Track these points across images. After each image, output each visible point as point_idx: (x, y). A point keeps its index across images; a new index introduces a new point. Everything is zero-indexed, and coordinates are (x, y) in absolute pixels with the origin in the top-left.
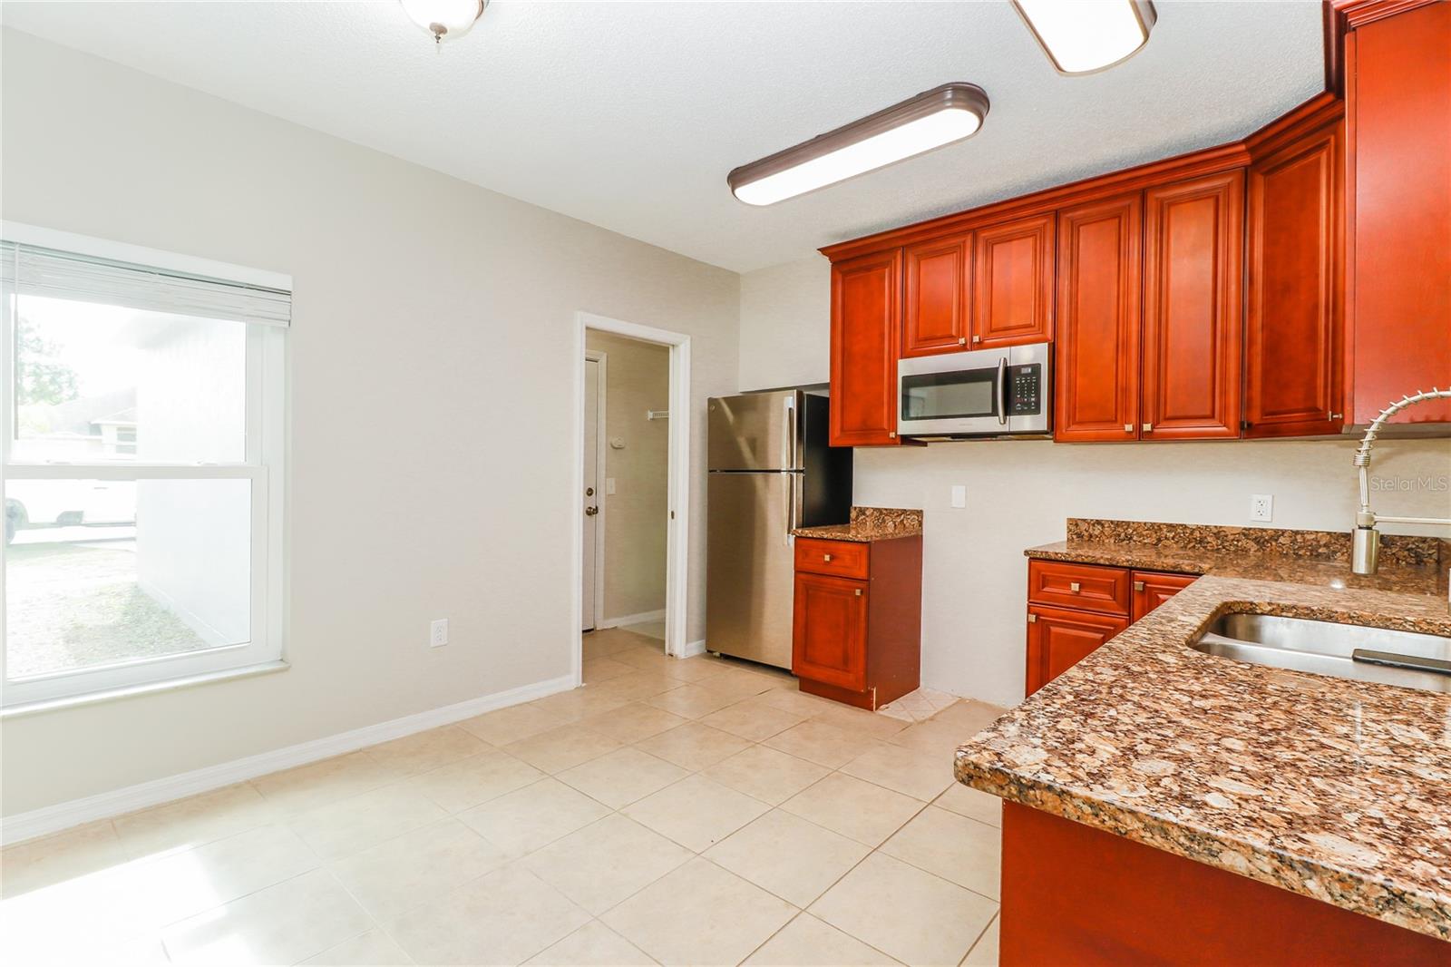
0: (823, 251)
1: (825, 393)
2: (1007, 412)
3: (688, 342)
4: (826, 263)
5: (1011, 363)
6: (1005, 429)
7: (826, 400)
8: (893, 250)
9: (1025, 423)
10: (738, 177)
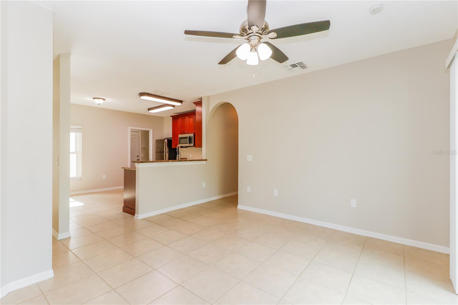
0: (171, 116)
1: (171, 139)
2: (190, 143)
3: (152, 130)
4: (171, 118)
5: (190, 136)
6: (189, 146)
7: (171, 140)
8: (179, 117)
9: (191, 145)
10: (149, 109)
